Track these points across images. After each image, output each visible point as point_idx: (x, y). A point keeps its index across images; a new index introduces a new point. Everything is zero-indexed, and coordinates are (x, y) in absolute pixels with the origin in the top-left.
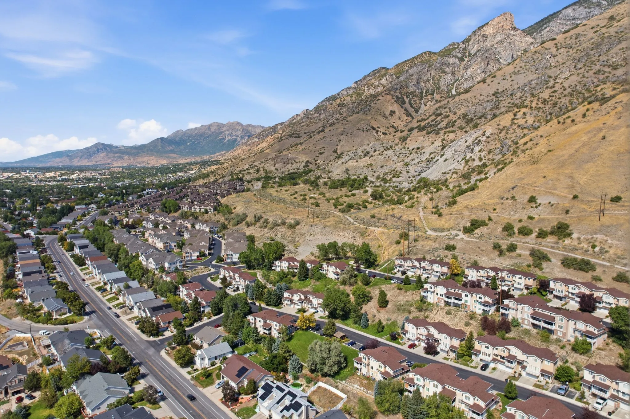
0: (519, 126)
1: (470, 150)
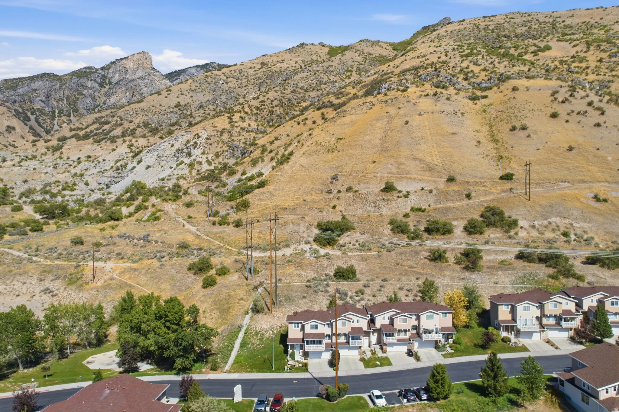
0: (243, 129)
1: (184, 154)
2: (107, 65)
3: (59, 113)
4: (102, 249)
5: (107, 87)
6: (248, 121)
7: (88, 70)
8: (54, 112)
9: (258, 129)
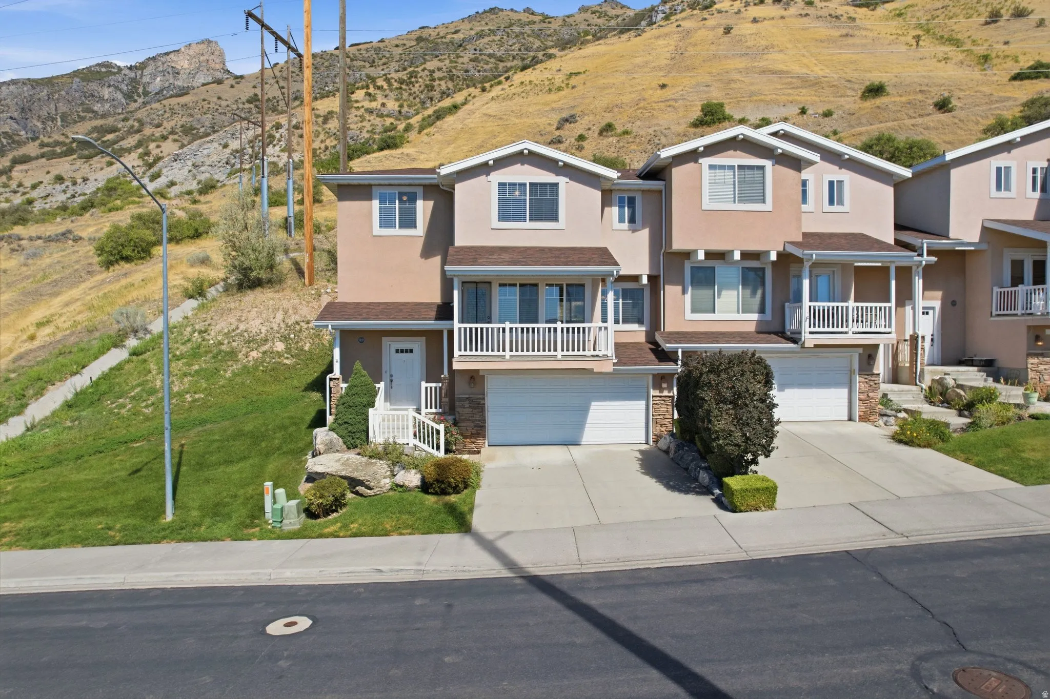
1: (247, 157)
2: (143, 63)
5: (140, 100)
6: (381, 100)
7: (103, 70)
9: (400, 112)
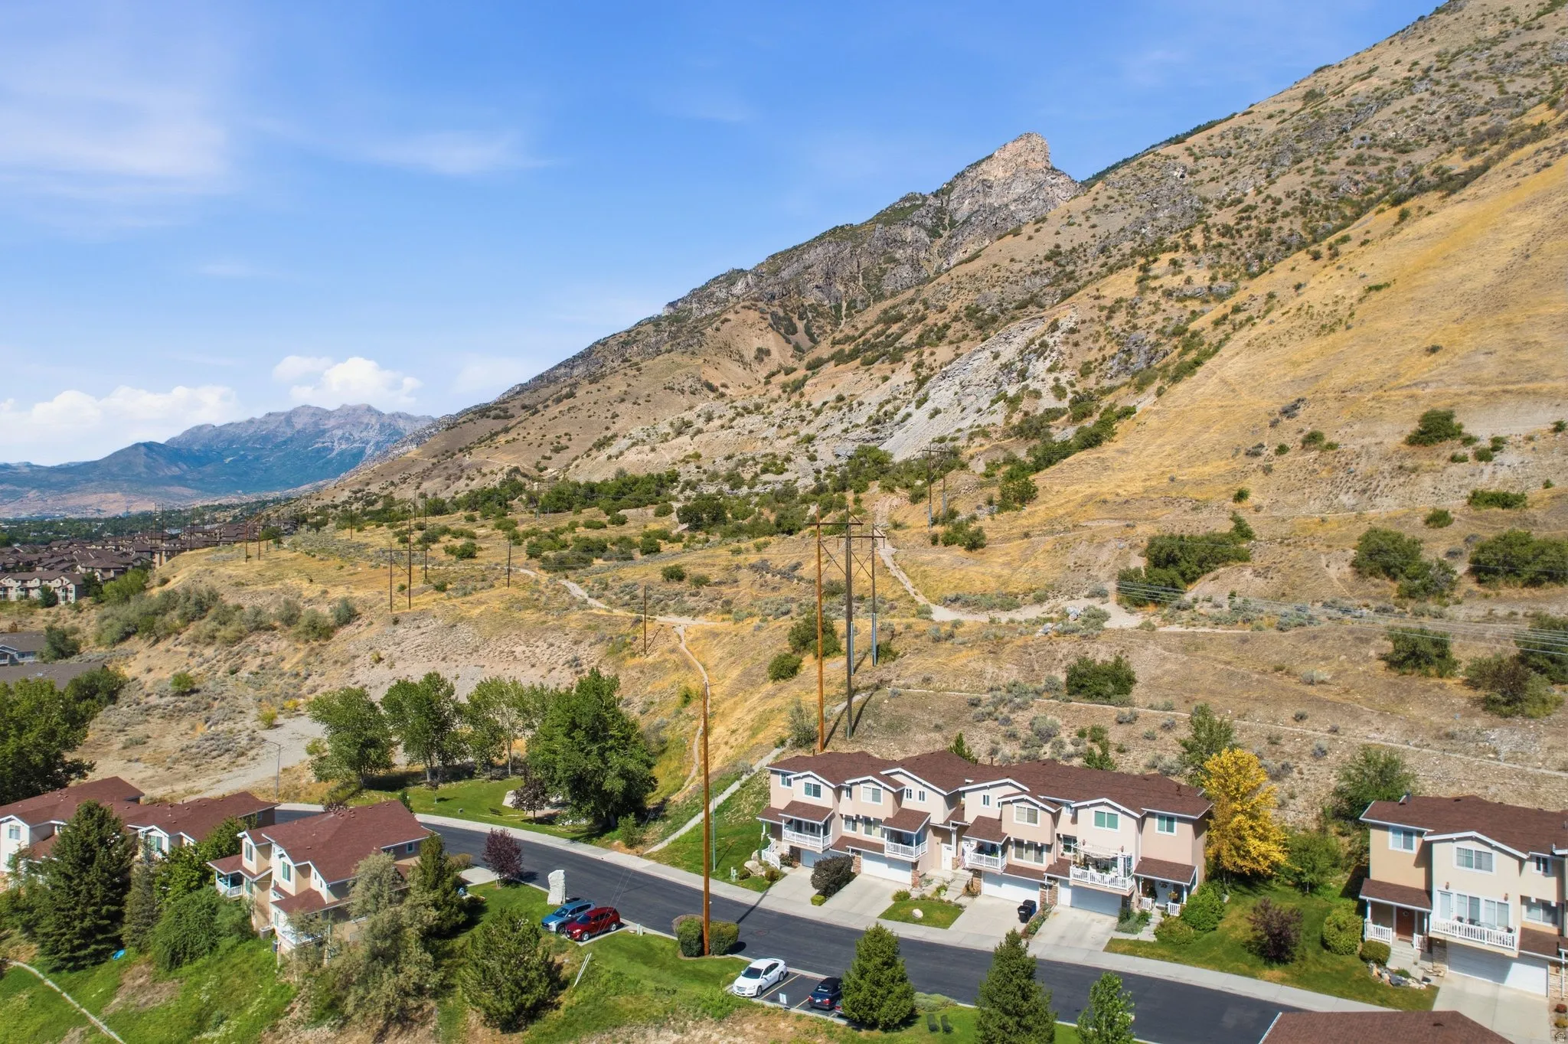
0: (1168, 294)
1: (1015, 374)
2: (950, 184)
3: (848, 308)
4: (705, 590)
5: (946, 234)
6: (1189, 270)
7: (907, 205)
8: (838, 308)
9: (1210, 288)
